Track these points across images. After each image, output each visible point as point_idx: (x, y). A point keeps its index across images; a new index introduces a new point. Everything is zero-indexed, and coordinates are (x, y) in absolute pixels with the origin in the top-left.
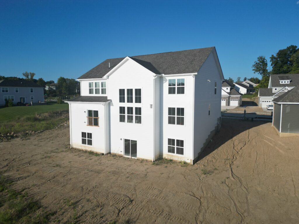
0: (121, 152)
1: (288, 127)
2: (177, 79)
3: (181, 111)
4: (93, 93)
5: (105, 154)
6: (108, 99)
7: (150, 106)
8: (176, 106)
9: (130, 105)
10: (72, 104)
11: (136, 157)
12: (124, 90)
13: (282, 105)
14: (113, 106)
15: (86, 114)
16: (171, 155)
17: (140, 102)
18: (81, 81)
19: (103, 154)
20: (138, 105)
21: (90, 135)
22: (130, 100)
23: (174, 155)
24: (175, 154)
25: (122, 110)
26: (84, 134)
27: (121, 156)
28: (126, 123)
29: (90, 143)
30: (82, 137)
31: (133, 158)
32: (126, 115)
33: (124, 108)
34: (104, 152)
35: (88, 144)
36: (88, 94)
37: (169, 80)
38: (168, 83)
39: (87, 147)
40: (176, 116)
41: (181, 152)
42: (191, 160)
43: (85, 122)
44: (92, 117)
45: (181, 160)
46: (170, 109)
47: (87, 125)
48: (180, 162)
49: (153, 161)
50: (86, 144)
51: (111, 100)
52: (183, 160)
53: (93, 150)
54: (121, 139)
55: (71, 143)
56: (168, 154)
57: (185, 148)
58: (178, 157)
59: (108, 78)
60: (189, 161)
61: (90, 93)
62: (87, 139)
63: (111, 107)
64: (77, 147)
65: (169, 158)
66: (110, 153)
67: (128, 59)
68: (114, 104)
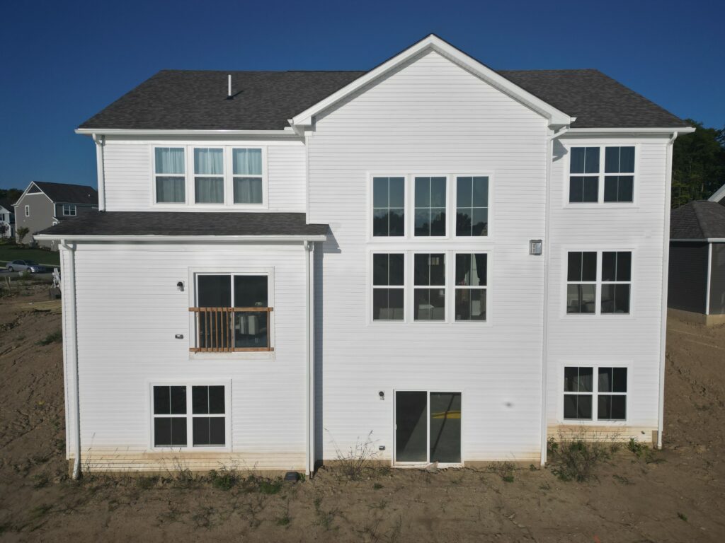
0: (382, 448)
2: (607, 149)
3: (619, 264)
4: (183, 200)
5: (307, 473)
6: (310, 221)
7: (527, 247)
8: (599, 247)
9: (430, 245)
11: (459, 461)
12: (399, 182)
13: (711, 245)
14: (339, 252)
15: (189, 297)
16: (575, 427)
17: (481, 231)
18: (103, 137)
19: (296, 476)
20: (471, 245)
21: (211, 398)
23: (590, 427)
24: (595, 421)
25: (387, 267)
26: (167, 398)
27: (385, 469)
28: (408, 327)
29: (212, 433)
30: (156, 412)
31: (441, 465)
32: (409, 287)
33: (398, 259)
34: (306, 466)
35: (197, 441)
36: (150, 204)
37: (573, 149)
38: (567, 159)
39: (191, 455)
40: (599, 282)
41: (614, 409)
42: (655, 434)
43: (182, 337)
44: (225, 309)
45: (619, 440)
46: (574, 258)
47: (191, 349)
48: (615, 448)
49: (543, 463)
50: (183, 441)
51: (327, 226)
52: (624, 438)
53: (229, 466)
54: (382, 394)
55: (71, 452)
56: (564, 426)
57: (631, 395)
58: (603, 429)
59: (312, 127)
60: (645, 439)
61: (160, 198)
62: (190, 416)
63: (328, 258)
64: (117, 467)
65: (570, 437)
66: (319, 463)
67: (430, 49)
68: (341, 247)
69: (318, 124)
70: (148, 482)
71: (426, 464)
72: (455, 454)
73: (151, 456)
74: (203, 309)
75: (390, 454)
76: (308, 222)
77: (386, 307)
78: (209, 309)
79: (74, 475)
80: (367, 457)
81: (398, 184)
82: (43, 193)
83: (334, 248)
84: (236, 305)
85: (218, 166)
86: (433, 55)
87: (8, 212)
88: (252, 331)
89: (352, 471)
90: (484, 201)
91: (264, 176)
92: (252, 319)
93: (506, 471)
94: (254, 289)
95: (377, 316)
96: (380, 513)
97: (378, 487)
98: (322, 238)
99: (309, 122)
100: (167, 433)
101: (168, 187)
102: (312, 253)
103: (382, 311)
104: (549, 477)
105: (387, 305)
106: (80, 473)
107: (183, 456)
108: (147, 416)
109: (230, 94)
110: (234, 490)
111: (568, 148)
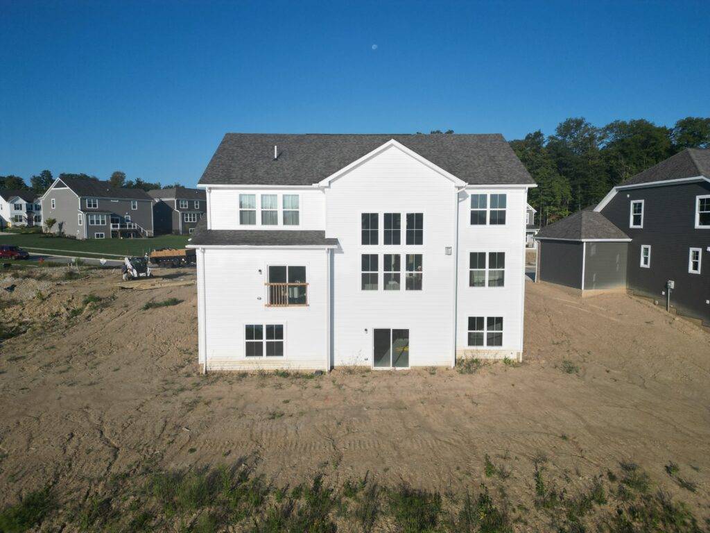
0: (366, 360)
1: (594, 280)
2: (491, 195)
3: (498, 259)
4: (254, 223)
5: (327, 371)
6: (327, 236)
7: (444, 251)
8: (487, 250)
9: (392, 249)
10: (207, 251)
11: (408, 367)
13: (585, 244)
14: (343, 253)
15: (265, 276)
16: (474, 350)
17: (419, 242)
18: (210, 189)
19: (322, 372)
20: (414, 249)
21: (276, 331)
22: (392, 238)
23: (482, 350)
24: (485, 347)
25: (369, 262)
26: (252, 332)
27: (368, 370)
28: (380, 294)
29: (276, 350)
30: (247, 338)
31: (398, 369)
32: (381, 272)
33: (375, 257)
34: (326, 368)
35: (268, 354)
36: (236, 226)
37: (472, 195)
38: (468, 201)
39: (266, 362)
40: (487, 269)
41: (496, 340)
42: (518, 354)
43: (260, 299)
44: (284, 284)
45: (498, 357)
46: (473, 255)
47: (266, 305)
48: (496, 362)
49: (452, 367)
50: (261, 354)
51: (337, 239)
52: (501, 356)
53: (285, 368)
54: (366, 330)
55: (201, 360)
56: (468, 350)
57: (505, 332)
58: (489, 352)
59: (329, 187)
60: (513, 357)
61: (242, 222)
62: (264, 341)
63: (337, 256)
64: (227, 368)
65: (469, 356)
66: (332, 367)
67: (392, 145)
68: (344, 250)
69: (332, 184)
70: (243, 375)
71: (390, 368)
72: (406, 363)
73: (244, 362)
74: (272, 284)
75: (370, 362)
76: (326, 237)
77: (368, 283)
78: (275, 284)
79: (204, 372)
80: (358, 364)
81: (374, 217)
82: (68, 188)
83: (340, 251)
84: (290, 281)
85: (274, 204)
86: (393, 148)
87: (25, 202)
88: (296, 296)
89: (350, 371)
90: (421, 226)
91: (300, 210)
92: (296, 290)
93: (433, 371)
94: (299, 273)
95: (363, 288)
96: (365, 385)
97: (364, 376)
98: (335, 247)
99: (327, 185)
100: (253, 350)
101: (246, 217)
102: (329, 255)
103: (367, 285)
104: (454, 372)
105: (369, 282)
106: (206, 371)
107: (261, 362)
108: (242, 341)
109: (276, 157)
110: (290, 377)
111: (470, 195)
